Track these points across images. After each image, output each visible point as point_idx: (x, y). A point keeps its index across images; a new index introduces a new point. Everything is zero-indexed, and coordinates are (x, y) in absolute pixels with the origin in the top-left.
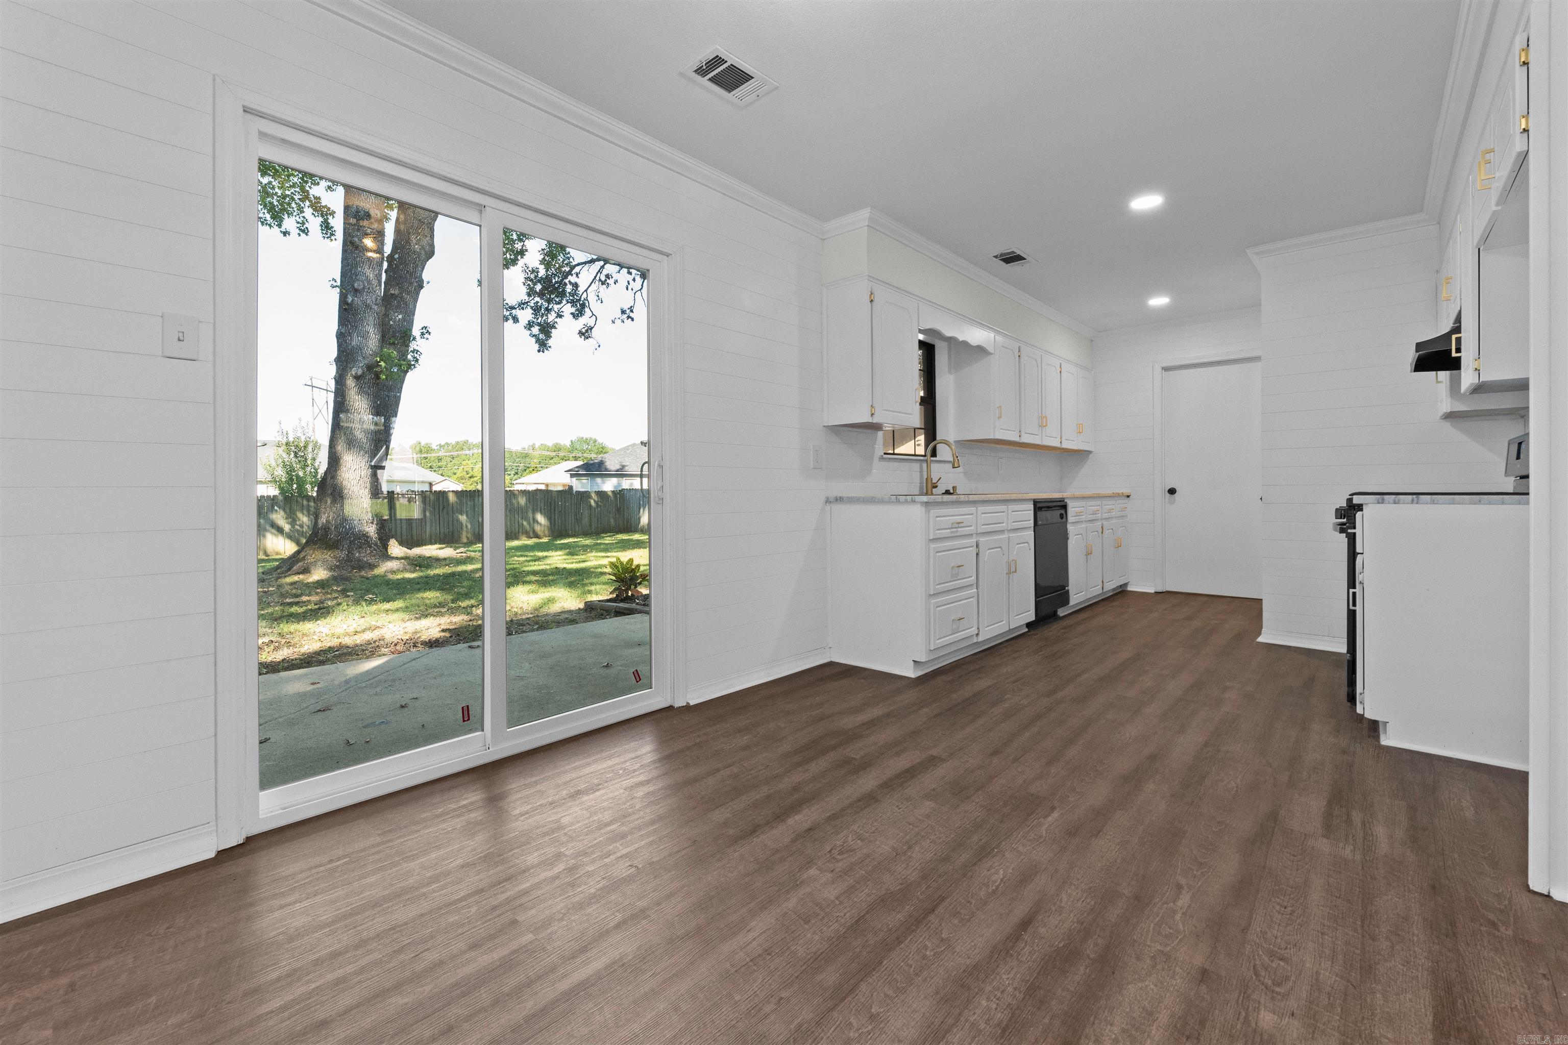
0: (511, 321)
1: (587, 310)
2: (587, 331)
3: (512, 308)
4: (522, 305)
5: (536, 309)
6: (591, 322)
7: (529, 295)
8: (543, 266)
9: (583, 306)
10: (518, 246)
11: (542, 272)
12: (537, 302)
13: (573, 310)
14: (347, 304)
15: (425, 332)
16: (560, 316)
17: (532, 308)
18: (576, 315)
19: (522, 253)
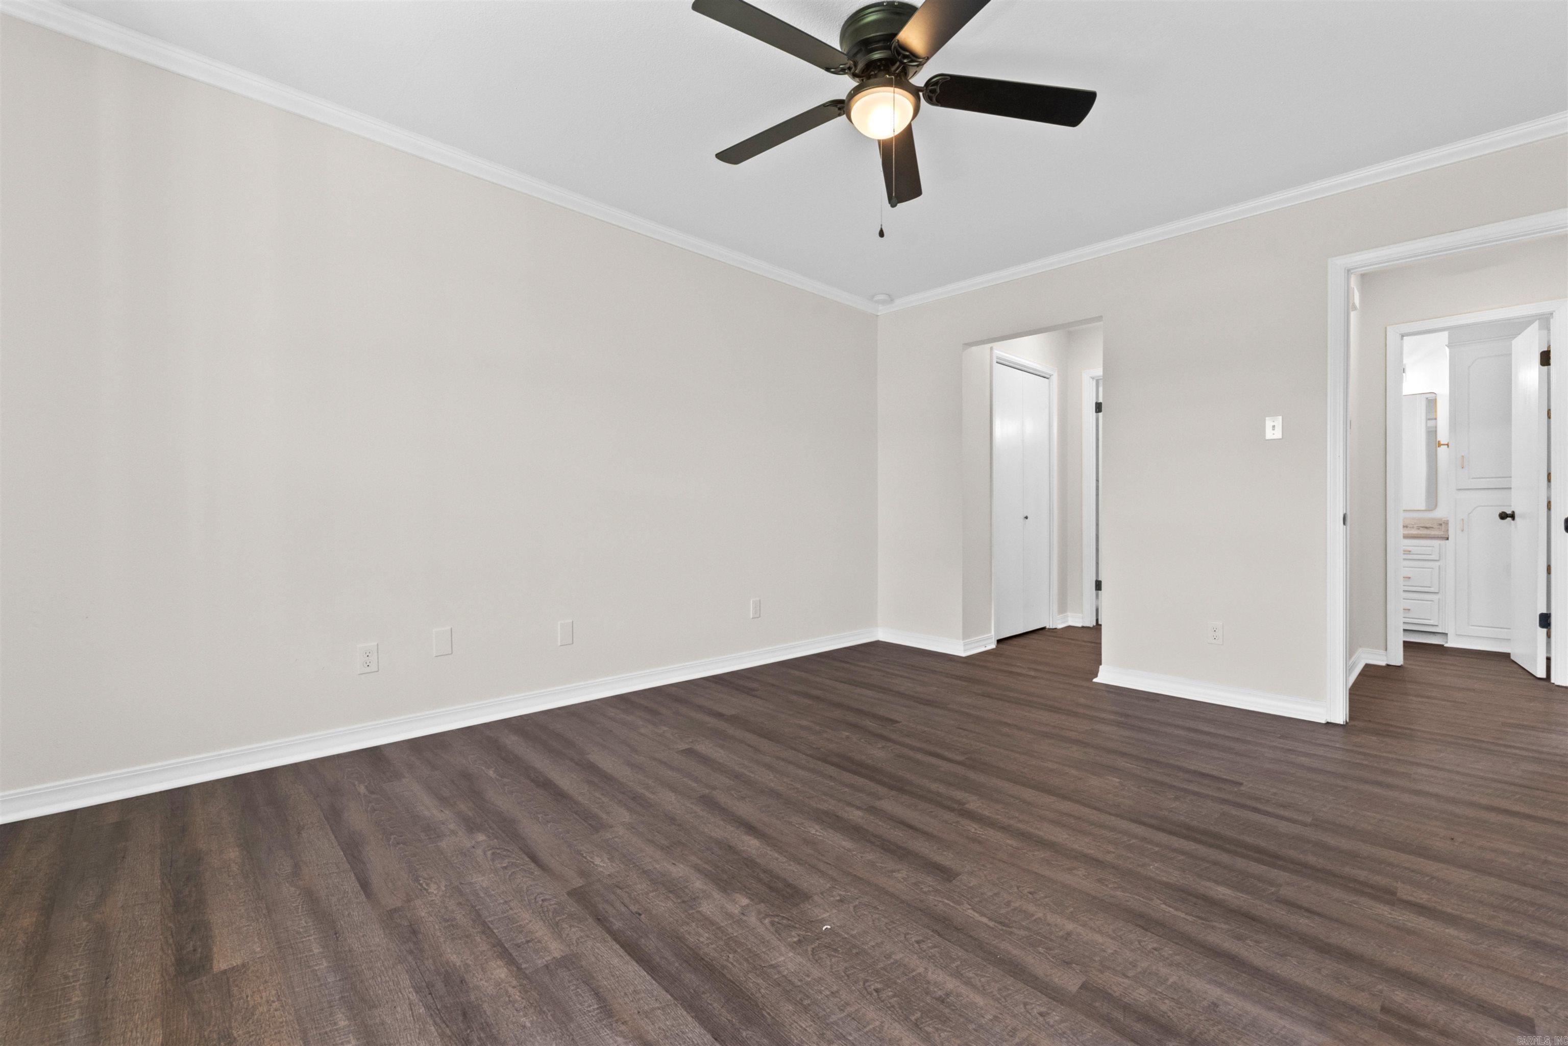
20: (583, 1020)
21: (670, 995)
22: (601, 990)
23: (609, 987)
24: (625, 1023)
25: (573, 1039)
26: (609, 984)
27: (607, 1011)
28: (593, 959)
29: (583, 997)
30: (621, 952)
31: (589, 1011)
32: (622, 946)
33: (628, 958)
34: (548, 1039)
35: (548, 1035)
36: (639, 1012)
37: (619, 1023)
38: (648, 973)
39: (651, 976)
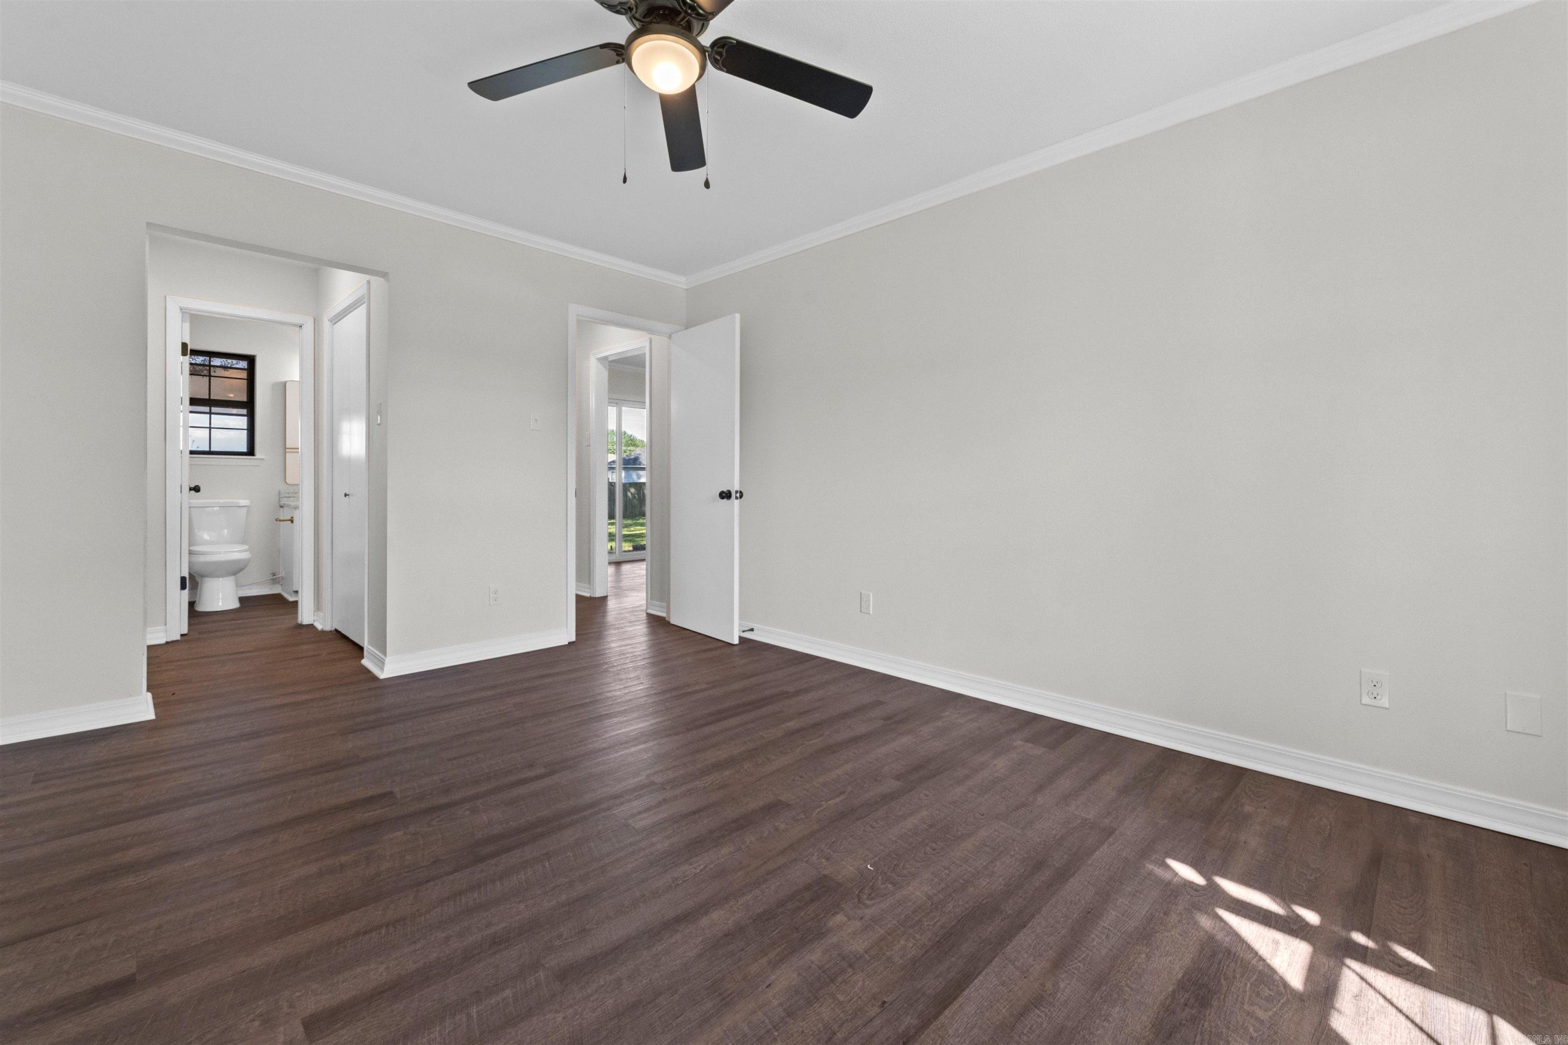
20: (1058, 1017)
21: (994, 959)
22: (1015, 1012)
23: (1007, 1007)
24: (1043, 985)
25: (1084, 1019)
26: (1005, 1007)
27: (1038, 1001)
28: (976, 1031)
29: (1032, 1025)
30: (955, 1006)
31: (1046, 1015)
32: (945, 1008)
33: (960, 999)
34: (1096, 1039)
35: (1092, 1041)
36: (1025, 977)
37: (1046, 989)
38: (976, 978)
39: (978, 975)
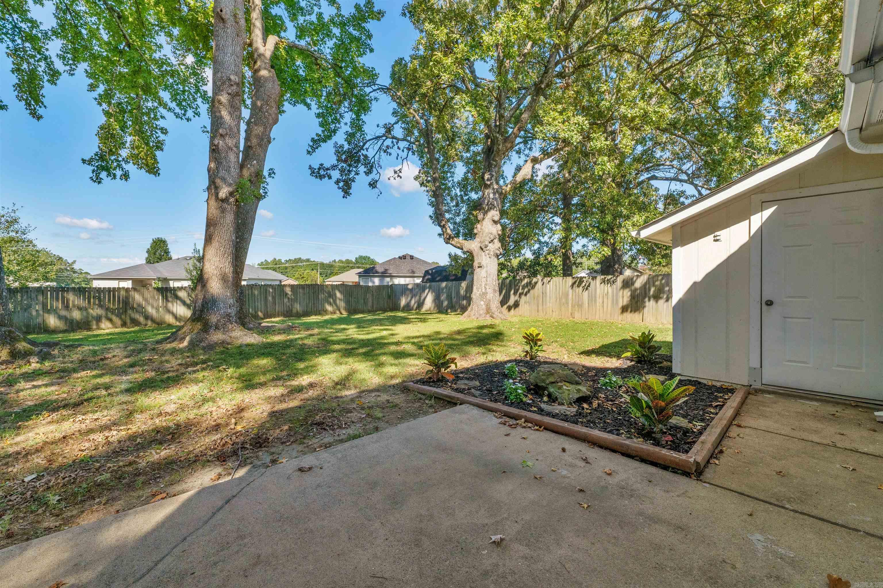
0: (327, 178)
1: (374, 169)
2: (374, 183)
3: (328, 169)
4: (334, 167)
5: (342, 171)
6: (377, 178)
7: (338, 160)
8: (346, 142)
9: (372, 167)
10: (332, 126)
11: (346, 147)
12: (343, 166)
13: (365, 170)
14: (215, 145)
15: (272, 172)
16: (357, 174)
17: (339, 170)
18: (367, 173)
19: (335, 131)
